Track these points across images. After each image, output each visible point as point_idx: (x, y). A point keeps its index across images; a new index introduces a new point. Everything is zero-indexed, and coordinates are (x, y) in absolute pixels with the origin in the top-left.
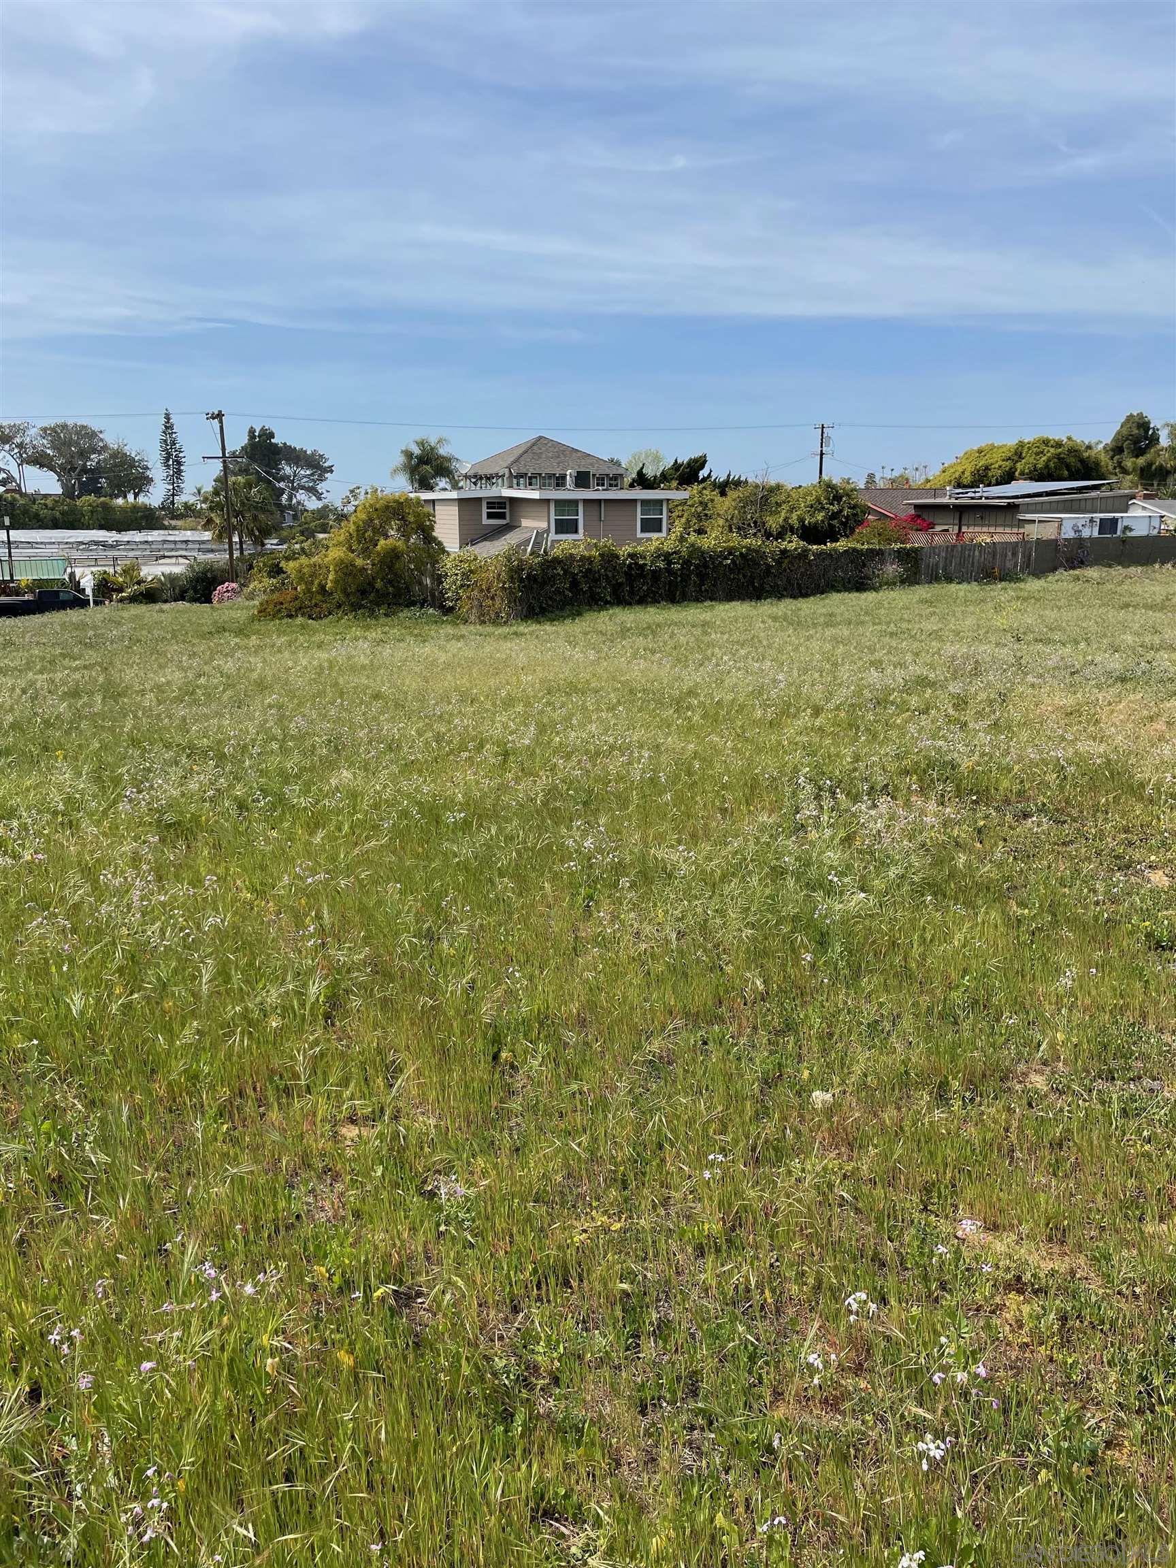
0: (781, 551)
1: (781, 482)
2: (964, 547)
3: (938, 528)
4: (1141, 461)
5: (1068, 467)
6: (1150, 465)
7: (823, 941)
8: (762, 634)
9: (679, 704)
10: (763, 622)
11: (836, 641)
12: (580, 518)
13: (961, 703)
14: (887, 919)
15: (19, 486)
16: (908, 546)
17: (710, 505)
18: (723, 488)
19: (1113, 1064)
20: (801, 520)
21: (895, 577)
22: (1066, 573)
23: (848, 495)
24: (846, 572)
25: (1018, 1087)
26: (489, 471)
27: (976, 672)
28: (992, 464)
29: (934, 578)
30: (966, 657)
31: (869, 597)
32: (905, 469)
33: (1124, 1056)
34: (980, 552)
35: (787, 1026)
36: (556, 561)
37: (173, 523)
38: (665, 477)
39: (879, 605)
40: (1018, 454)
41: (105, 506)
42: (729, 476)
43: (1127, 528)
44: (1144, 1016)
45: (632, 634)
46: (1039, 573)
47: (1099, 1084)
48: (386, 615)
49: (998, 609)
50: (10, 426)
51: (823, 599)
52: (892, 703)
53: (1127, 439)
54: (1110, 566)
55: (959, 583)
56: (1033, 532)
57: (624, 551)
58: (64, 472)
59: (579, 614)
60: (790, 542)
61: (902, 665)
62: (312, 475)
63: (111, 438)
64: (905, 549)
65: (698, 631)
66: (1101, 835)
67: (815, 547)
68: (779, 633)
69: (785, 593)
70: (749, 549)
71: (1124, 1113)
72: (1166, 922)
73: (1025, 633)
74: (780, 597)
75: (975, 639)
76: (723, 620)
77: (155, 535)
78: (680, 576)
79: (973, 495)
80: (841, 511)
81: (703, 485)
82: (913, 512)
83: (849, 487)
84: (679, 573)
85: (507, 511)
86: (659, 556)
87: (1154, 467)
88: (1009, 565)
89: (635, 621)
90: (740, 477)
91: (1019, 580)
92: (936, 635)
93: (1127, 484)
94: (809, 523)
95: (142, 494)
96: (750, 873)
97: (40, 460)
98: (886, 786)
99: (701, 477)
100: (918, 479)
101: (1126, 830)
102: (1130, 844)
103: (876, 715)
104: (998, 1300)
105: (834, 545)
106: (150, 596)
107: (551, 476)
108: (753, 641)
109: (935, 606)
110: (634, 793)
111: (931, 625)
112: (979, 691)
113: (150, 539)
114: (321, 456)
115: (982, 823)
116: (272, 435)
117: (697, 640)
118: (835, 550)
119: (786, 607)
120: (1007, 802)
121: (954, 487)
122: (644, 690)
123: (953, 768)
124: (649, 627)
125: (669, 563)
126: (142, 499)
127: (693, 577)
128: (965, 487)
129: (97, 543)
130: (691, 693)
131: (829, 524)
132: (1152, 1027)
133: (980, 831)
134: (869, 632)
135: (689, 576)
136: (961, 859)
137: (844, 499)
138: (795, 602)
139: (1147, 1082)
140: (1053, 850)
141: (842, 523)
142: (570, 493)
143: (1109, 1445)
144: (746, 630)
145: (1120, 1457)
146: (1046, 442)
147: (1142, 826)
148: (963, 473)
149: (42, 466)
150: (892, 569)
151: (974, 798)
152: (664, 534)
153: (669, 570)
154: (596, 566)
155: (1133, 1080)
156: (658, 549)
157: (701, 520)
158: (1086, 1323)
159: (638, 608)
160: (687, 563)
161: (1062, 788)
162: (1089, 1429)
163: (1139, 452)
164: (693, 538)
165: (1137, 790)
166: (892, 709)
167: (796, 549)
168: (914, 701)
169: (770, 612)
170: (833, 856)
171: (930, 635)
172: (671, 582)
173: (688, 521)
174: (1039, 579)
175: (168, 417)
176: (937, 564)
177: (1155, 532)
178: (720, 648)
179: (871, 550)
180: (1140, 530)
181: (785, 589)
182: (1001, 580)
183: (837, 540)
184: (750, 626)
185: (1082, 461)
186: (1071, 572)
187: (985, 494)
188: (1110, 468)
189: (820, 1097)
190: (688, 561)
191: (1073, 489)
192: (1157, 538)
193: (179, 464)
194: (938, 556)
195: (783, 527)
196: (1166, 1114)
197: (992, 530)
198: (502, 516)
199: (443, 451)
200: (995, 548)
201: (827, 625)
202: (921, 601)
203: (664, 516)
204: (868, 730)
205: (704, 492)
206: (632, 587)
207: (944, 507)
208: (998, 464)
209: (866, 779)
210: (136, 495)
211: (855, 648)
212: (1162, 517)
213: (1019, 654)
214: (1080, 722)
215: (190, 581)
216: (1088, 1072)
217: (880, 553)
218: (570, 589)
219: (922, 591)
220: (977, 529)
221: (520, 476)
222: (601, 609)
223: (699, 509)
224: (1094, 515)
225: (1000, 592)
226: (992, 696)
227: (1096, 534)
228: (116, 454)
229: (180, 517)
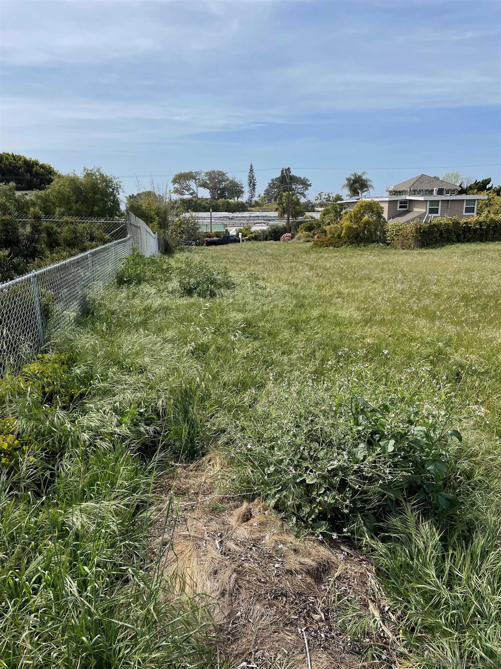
12: (440, 207)
15: (197, 195)
18: (498, 192)
26: (400, 189)
36: (435, 225)
37: (251, 209)
38: (471, 188)
41: (228, 203)
48: (364, 246)
50: (195, 173)
57: (463, 221)
58: (213, 189)
59: (443, 246)
62: (303, 187)
63: (230, 176)
77: (246, 214)
81: (489, 191)
84: (485, 230)
85: (408, 205)
86: (477, 223)
97: (204, 185)
99: (488, 188)
106: (256, 238)
107: (426, 191)
113: (244, 215)
114: (307, 180)
116: (290, 172)
125: (481, 226)
126: (240, 199)
127: (491, 232)
129: (226, 217)
135: (489, 231)
142: (435, 197)
149: (205, 187)
153: (481, 229)
154: (451, 227)
156: (475, 220)
159: (467, 244)
164: (492, 216)
172: (481, 233)
175: (251, 166)
190: (489, 225)
193: (254, 185)
198: (405, 207)
199: (364, 177)
203: (476, 206)
205: (490, 194)
206: (464, 235)
210: (238, 198)
215: (270, 232)
218: (439, 236)
221: (415, 191)
222: (452, 244)
228: (231, 182)
229: (254, 206)
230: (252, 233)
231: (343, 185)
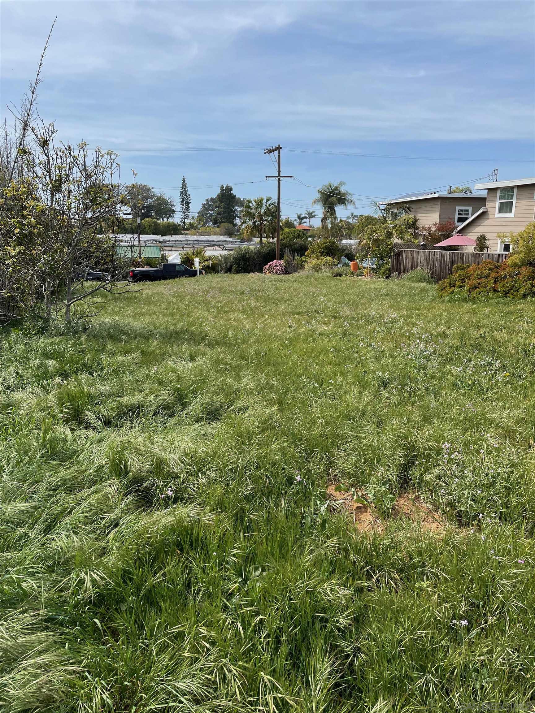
37: (186, 232)
41: (155, 223)
63: (157, 191)
77: (179, 237)
95: (170, 218)
97: (124, 202)
106: (215, 268)
116: (231, 189)
126: (170, 220)
129: (156, 241)
149: (125, 204)
175: (184, 180)
193: (188, 203)
210: (168, 219)
228: (159, 199)
229: (188, 229)
230: (207, 260)
231: (314, 199)
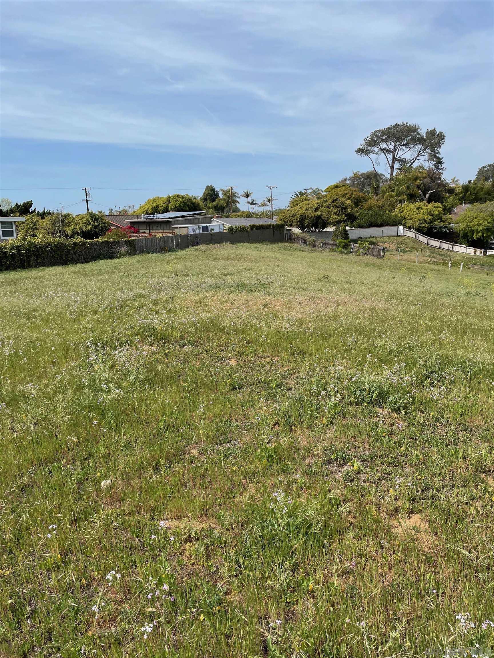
0: (73, 243)
1: (70, 213)
2: (152, 239)
3: (141, 231)
4: (215, 203)
5: (188, 206)
6: (218, 205)
7: (103, 414)
8: (69, 280)
9: (28, 317)
10: (69, 275)
11: (103, 281)
13: (156, 303)
14: (130, 398)
16: (129, 239)
17: (37, 223)
18: (43, 215)
19: (221, 438)
20: (81, 229)
21: (126, 252)
22: (192, 248)
23: (100, 218)
24: (104, 251)
25: (187, 456)
27: (161, 290)
28: (159, 205)
29: (142, 252)
30: (157, 284)
31: (116, 261)
32: (125, 207)
33: (225, 434)
34: (159, 241)
35: (89, 455)
38: (12, 211)
39: (120, 264)
40: (168, 201)
42: (44, 210)
43: (212, 230)
44: (231, 417)
45: (4, 284)
46: (183, 248)
47: (216, 447)
49: (168, 263)
51: (96, 263)
52: (127, 306)
53: (208, 195)
54: (208, 244)
55: (152, 253)
56: (179, 232)
60: (77, 239)
61: (130, 289)
64: (128, 240)
65: (38, 281)
66: (211, 349)
67: (89, 241)
68: (77, 279)
69: (78, 261)
70: (58, 243)
71: (226, 456)
72: (236, 379)
73: (179, 273)
74: (76, 263)
75: (161, 276)
76: (49, 275)
78: (26, 256)
79: (153, 217)
80: (99, 225)
81: (32, 214)
82: (130, 225)
83: (100, 215)
84: (25, 255)
86: (13, 248)
87: (219, 206)
88: (171, 245)
89: (4, 278)
90: (50, 211)
91: (175, 251)
92: (145, 275)
93: (210, 213)
94: (85, 231)
96: (67, 390)
98: (127, 341)
99: (31, 211)
100: (130, 211)
101: (220, 346)
102: (222, 351)
103: (121, 311)
104: (182, 548)
105: (97, 240)
108: (64, 284)
109: (144, 264)
110: (7, 361)
111: (142, 272)
112: (162, 297)
115: (167, 351)
117: (37, 285)
118: (98, 242)
119: (79, 267)
120: (176, 341)
121: (146, 214)
122: (10, 311)
123: (154, 330)
124: (12, 281)
125: (19, 250)
127: (32, 256)
128: (150, 214)
130: (34, 310)
131: (94, 231)
132: (234, 420)
133: (166, 355)
134: (116, 276)
135: (30, 256)
136: (159, 368)
137: (99, 220)
138: (83, 265)
139: (233, 442)
140: (195, 358)
141: (100, 230)
143: (226, 594)
144: (61, 279)
145: (230, 598)
146: (178, 196)
147: (225, 343)
148: (148, 208)
150: (124, 249)
151: (164, 341)
152: (15, 237)
153: (19, 254)
155: (228, 442)
156: (12, 244)
157: (33, 230)
158: (215, 546)
160: (28, 250)
161: (196, 332)
162: (219, 590)
163: (213, 200)
164: (29, 238)
165: (222, 330)
166: (127, 308)
167: (80, 242)
168: (137, 304)
169: (72, 270)
170: (105, 376)
171: (142, 275)
172: (21, 259)
173: (27, 231)
174: (183, 250)
176: (142, 246)
177: (222, 231)
178: (49, 288)
179: (114, 241)
180: (217, 230)
181: (78, 260)
182: (169, 251)
183: (98, 238)
184: (63, 276)
185: (193, 204)
186: (194, 247)
187: (157, 217)
188: (203, 206)
189: (105, 484)
190: (29, 249)
191: (190, 215)
192: (223, 233)
194: (142, 242)
195: (73, 232)
196: (240, 453)
197: (162, 231)
200: (164, 239)
201: (99, 274)
202: (138, 262)
203: (14, 229)
204: (118, 318)
205: (33, 217)
207: (142, 223)
208: (162, 206)
209: (118, 339)
211: (111, 283)
212: (223, 225)
213: (177, 281)
214: (201, 306)
216: (213, 443)
217: (118, 242)
219: (138, 258)
220: (157, 231)
223: (32, 225)
224: (199, 225)
225: (169, 256)
226: (168, 299)
227: (201, 232)
